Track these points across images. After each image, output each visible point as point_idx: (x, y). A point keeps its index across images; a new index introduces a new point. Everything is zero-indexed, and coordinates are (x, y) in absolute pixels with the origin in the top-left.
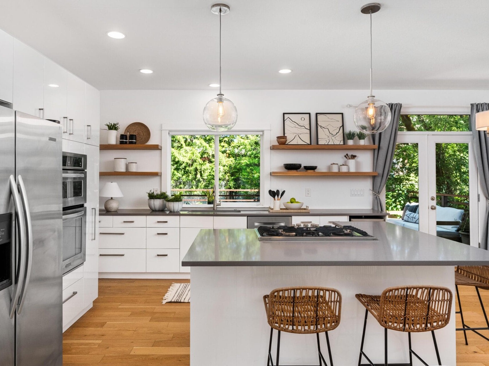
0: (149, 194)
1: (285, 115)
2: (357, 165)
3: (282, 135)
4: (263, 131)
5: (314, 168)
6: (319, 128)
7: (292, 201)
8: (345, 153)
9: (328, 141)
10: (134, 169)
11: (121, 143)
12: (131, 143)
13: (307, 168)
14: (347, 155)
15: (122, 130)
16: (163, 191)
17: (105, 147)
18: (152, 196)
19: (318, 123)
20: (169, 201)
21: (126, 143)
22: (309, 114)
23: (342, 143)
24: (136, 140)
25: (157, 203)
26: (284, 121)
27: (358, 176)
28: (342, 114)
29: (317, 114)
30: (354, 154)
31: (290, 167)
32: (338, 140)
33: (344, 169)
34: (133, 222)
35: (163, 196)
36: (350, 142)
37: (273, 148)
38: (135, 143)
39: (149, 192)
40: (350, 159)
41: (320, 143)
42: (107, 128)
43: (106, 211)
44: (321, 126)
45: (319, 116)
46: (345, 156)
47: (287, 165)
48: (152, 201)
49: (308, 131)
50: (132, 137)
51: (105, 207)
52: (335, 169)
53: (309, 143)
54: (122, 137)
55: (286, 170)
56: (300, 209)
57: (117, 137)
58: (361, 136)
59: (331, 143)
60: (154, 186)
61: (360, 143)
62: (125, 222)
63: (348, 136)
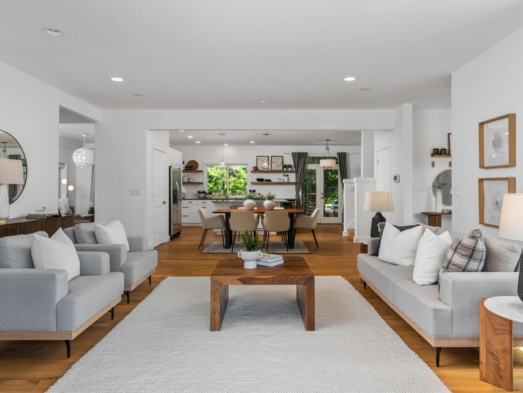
0: (198, 192)
1: (258, 157)
2: (288, 179)
3: (256, 166)
4: (248, 164)
5: (269, 180)
6: (272, 163)
7: (260, 194)
8: (283, 174)
10: (191, 181)
11: (186, 169)
12: (190, 169)
13: (266, 180)
15: (186, 164)
16: (204, 190)
18: (199, 192)
19: (272, 160)
20: (207, 194)
21: (188, 169)
22: (268, 156)
23: (282, 169)
25: (202, 195)
26: (257, 160)
27: (288, 183)
28: (283, 157)
29: (271, 156)
30: (288, 174)
32: (280, 168)
33: (282, 181)
34: (192, 202)
35: (204, 192)
36: (285, 169)
37: (252, 172)
38: (192, 170)
39: (198, 191)
40: (285, 176)
41: (273, 169)
44: (273, 162)
45: (273, 158)
47: (258, 179)
48: (199, 194)
50: (191, 167)
52: (278, 181)
54: (186, 167)
55: (257, 181)
56: (261, 197)
57: (184, 168)
58: (290, 166)
59: (277, 169)
60: (200, 188)
61: (290, 169)
62: (189, 202)
63: (284, 166)
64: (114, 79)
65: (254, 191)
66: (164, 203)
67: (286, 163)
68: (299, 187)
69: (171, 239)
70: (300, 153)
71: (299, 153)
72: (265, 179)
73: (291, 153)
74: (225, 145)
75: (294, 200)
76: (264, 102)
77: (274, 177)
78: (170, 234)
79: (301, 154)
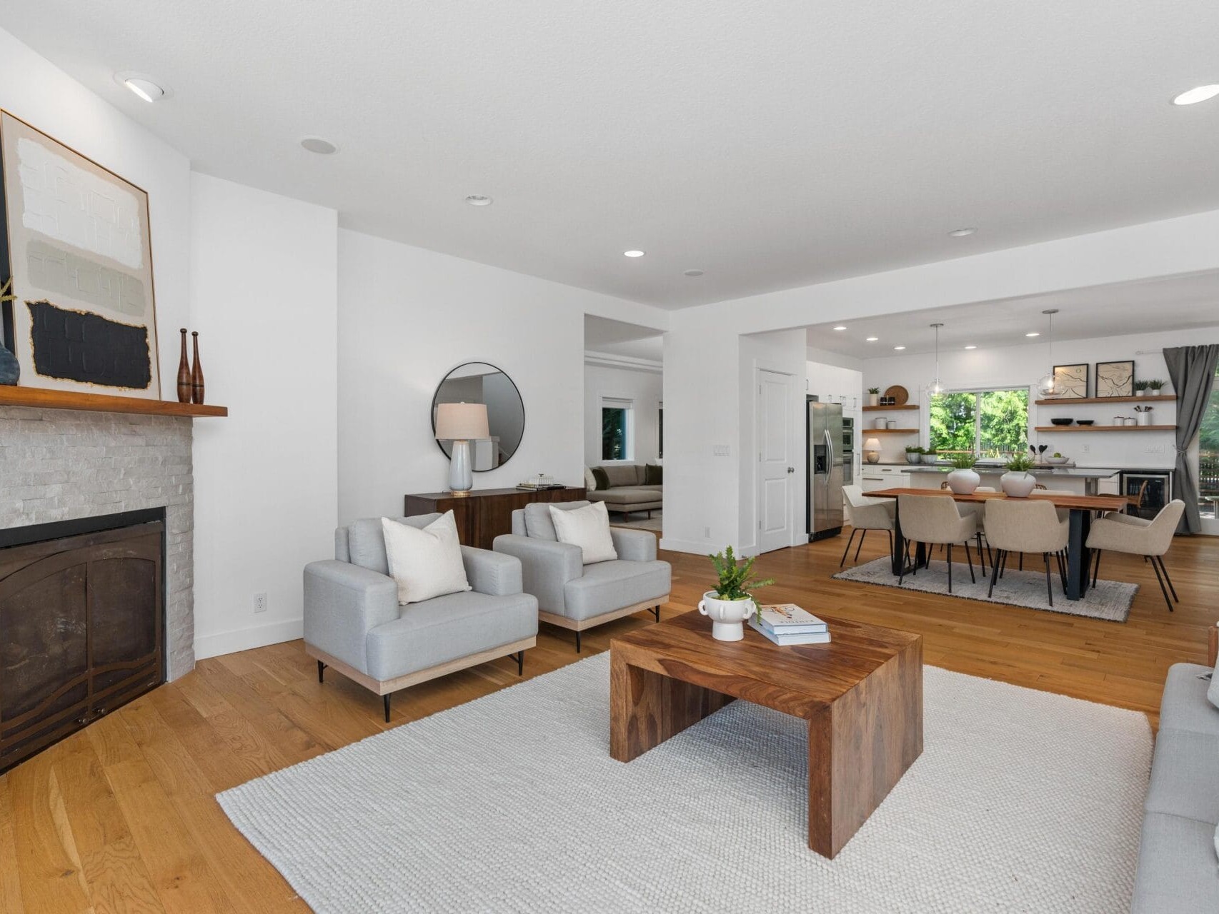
0: (906, 449)
1: (1057, 368)
2: (1150, 418)
4: (1029, 386)
5: (1089, 423)
6: (1100, 380)
7: (1058, 455)
8: (1135, 405)
9: (1111, 393)
10: (892, 427)
11: (882, 404)
12: (890, 404)
13: (1080, 423)
14: (1138, 407)
15: (881, 394)
16: (921, 445)
17: (866, 409)
18: (909, 450)
19: (1099, 373)
20: (925, 454)
21: (885, 404)
22: (1087, 365)
23: (1130, 394)
24: (894, 401)
25: (914, 456)
26: (1054, 375)
27: (1151, 429)
28: (1133, 362)
29: (1097, 364)
30: (1149, 406)
31: (1057, 422)
33: (1129, 423)
34: (890, 470)
35: (920, 450)
36: (1139, 393)
37: (1040, 404)
38: (894, 404)
39: (906, 446)
40: (1141, 411)
41: (1099, 395)
42: (869, 392)
43: (870, 461)
44: (1102, 377)
45: (1101, 367)
46: (1135, 409)
47: (1055, 419)
48: (909, 454)
49: (1085, 384)
50: (892, 399)
51: (868, 460)
52: (1118, 423)
53: (1085, 396)
54: (882, 399)
55: (1054, 425)
56: (1064, 463)
57: (878, 400)
58: (1156, 385)
59: (1115, 394)
60: (912, 442)
61: (1155, 393)
62: (884, 470)
63: (1138, 386)
64: (628, 254)
65: (1043, 449)
66: (789, 471)
67: (1144, 375)
68: (1187, 439)
69: (810, 541)
70: (1194, 347)
71: (1188, 348)
72: (1076, 418)
73: (1162, 351)
74: (967, 348)
75: (1166, 473)
76: (963, 234)
77: (1103, 415)
78: (808, 531)
79: (1196, 350)
